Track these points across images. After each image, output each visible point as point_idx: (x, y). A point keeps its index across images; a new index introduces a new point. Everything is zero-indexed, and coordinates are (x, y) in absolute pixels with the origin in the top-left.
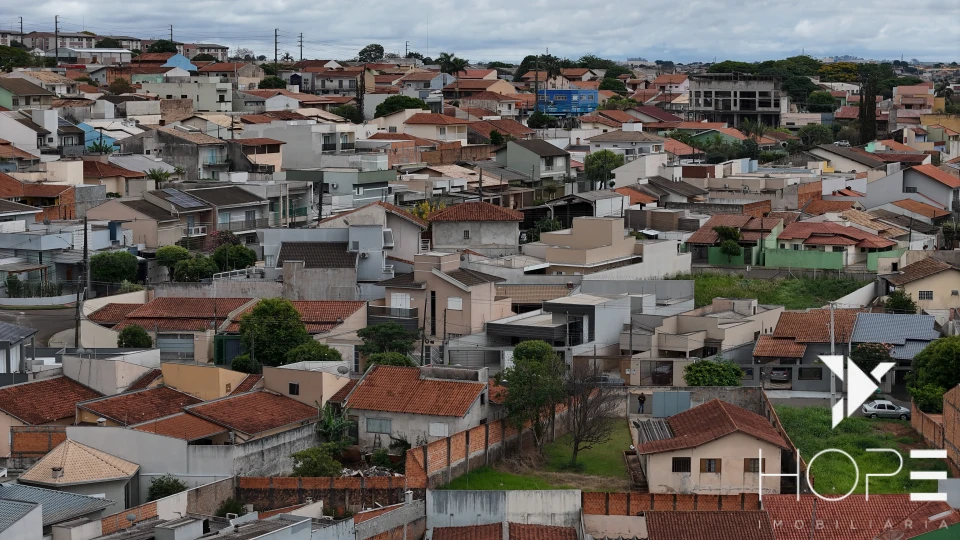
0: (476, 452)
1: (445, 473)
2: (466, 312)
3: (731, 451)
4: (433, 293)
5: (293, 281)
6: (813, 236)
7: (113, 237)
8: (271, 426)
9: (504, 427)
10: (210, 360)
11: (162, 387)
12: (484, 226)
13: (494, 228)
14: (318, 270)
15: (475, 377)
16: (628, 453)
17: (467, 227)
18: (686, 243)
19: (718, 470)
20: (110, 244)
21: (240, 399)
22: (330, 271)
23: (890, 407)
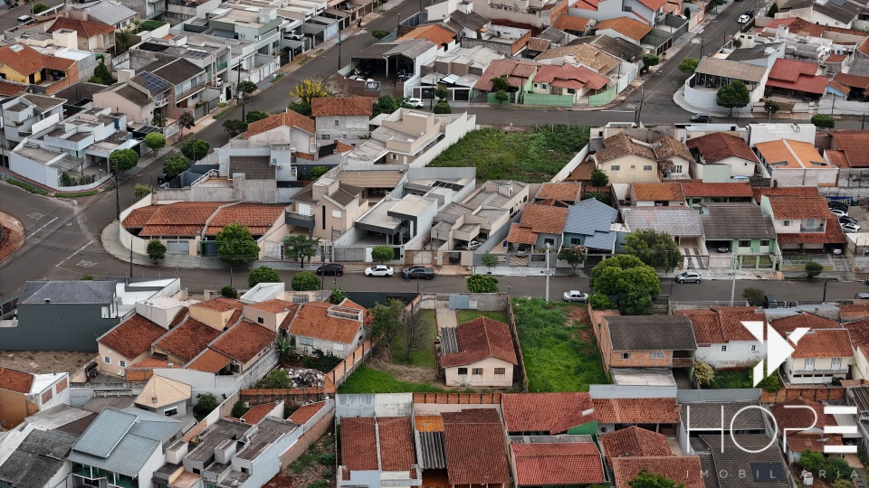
0: (358, 358)
1: (343, 377)
2: (343, 219)
3: (489, 365)
4: (324, 207)
5: (239, 187)
6: (556, 79)
7: (117, 127)
8: (254, 354)
9: (372, 342)
10: (198, 253)
11: (190, 319)
12: (348, 118)
13: (354, 119)
14: (254, 181)
15: (357, 318)
16: (436, 343)
17: (337, 118)
18: (474, 89)
19: (481, 373)
20: (115, 131)
21: (234, 331)
22: (261, 182)
23: (578, 296)
